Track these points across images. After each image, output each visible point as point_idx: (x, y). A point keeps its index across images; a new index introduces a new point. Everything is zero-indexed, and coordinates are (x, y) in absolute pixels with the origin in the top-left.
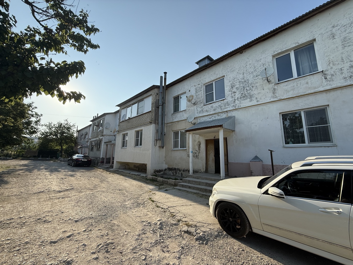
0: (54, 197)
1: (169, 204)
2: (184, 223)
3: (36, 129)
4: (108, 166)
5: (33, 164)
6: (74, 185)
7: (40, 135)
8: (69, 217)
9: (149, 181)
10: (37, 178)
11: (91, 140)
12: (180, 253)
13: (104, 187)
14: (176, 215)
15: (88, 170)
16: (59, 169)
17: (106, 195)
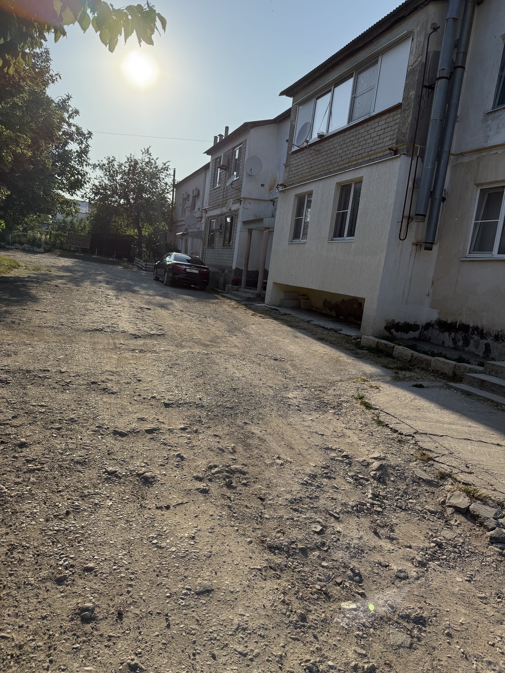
0: (123, 346)
1: (420, 426)
2: (461, 486)
3: (81, 175)
4: (250, 293)
5: (82, 269)
6: (166, 328)
7: (91, 194)
8: (153, 393)
9: (365, 351)
10: (90, 300)
11: (207, 215)
12: (427, 553)
13: (237, 344)
14: (437, 459)
15: (201, 299)
16: (136, 285)
17: (240, 364)
